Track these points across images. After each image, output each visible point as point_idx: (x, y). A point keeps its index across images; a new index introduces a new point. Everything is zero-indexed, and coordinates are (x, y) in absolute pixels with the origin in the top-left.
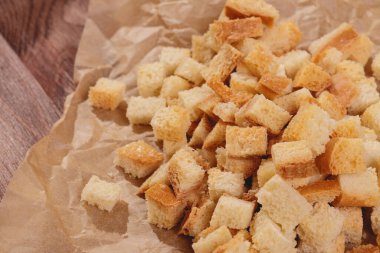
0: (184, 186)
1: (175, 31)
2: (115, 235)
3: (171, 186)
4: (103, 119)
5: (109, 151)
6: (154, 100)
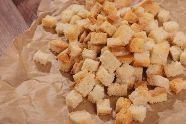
0: (73, 55)
2: (45, 73)
3: (68, 55)
4: (46, 31)
5: (47, 43)
6: (68, 24)
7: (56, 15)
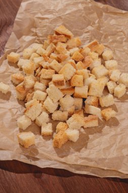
0: (27, 87)
1: (41, 38)
2: (5, 101)
3: (24, 87)
4: (11, 66)
5: (9, 75)
6: (28, 60)
7: (20, 52)
